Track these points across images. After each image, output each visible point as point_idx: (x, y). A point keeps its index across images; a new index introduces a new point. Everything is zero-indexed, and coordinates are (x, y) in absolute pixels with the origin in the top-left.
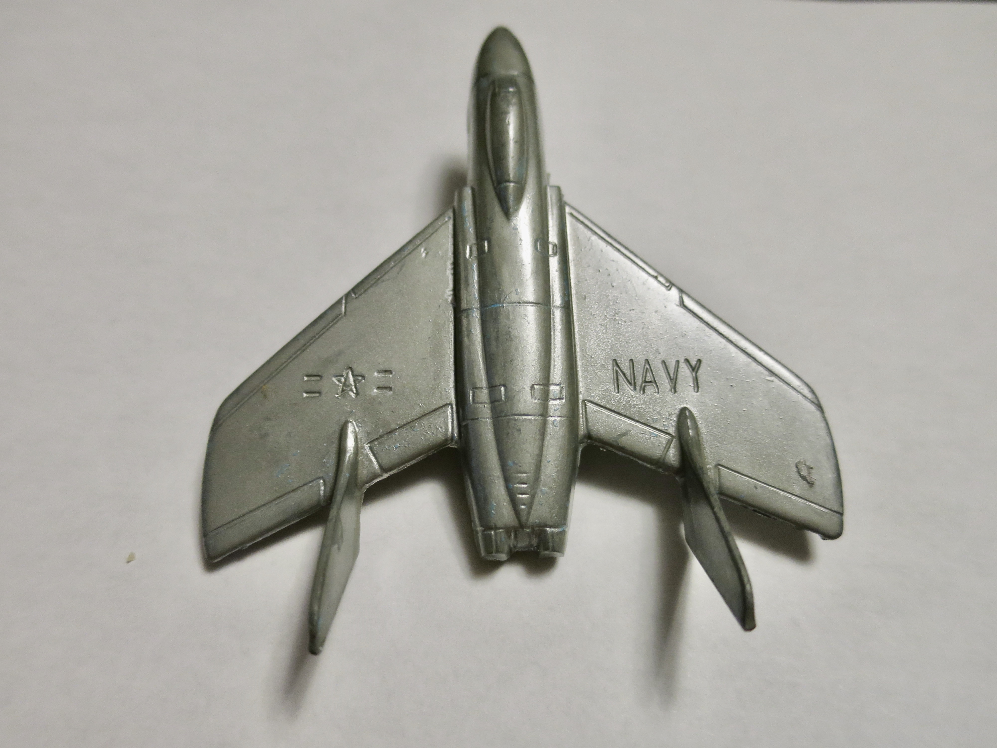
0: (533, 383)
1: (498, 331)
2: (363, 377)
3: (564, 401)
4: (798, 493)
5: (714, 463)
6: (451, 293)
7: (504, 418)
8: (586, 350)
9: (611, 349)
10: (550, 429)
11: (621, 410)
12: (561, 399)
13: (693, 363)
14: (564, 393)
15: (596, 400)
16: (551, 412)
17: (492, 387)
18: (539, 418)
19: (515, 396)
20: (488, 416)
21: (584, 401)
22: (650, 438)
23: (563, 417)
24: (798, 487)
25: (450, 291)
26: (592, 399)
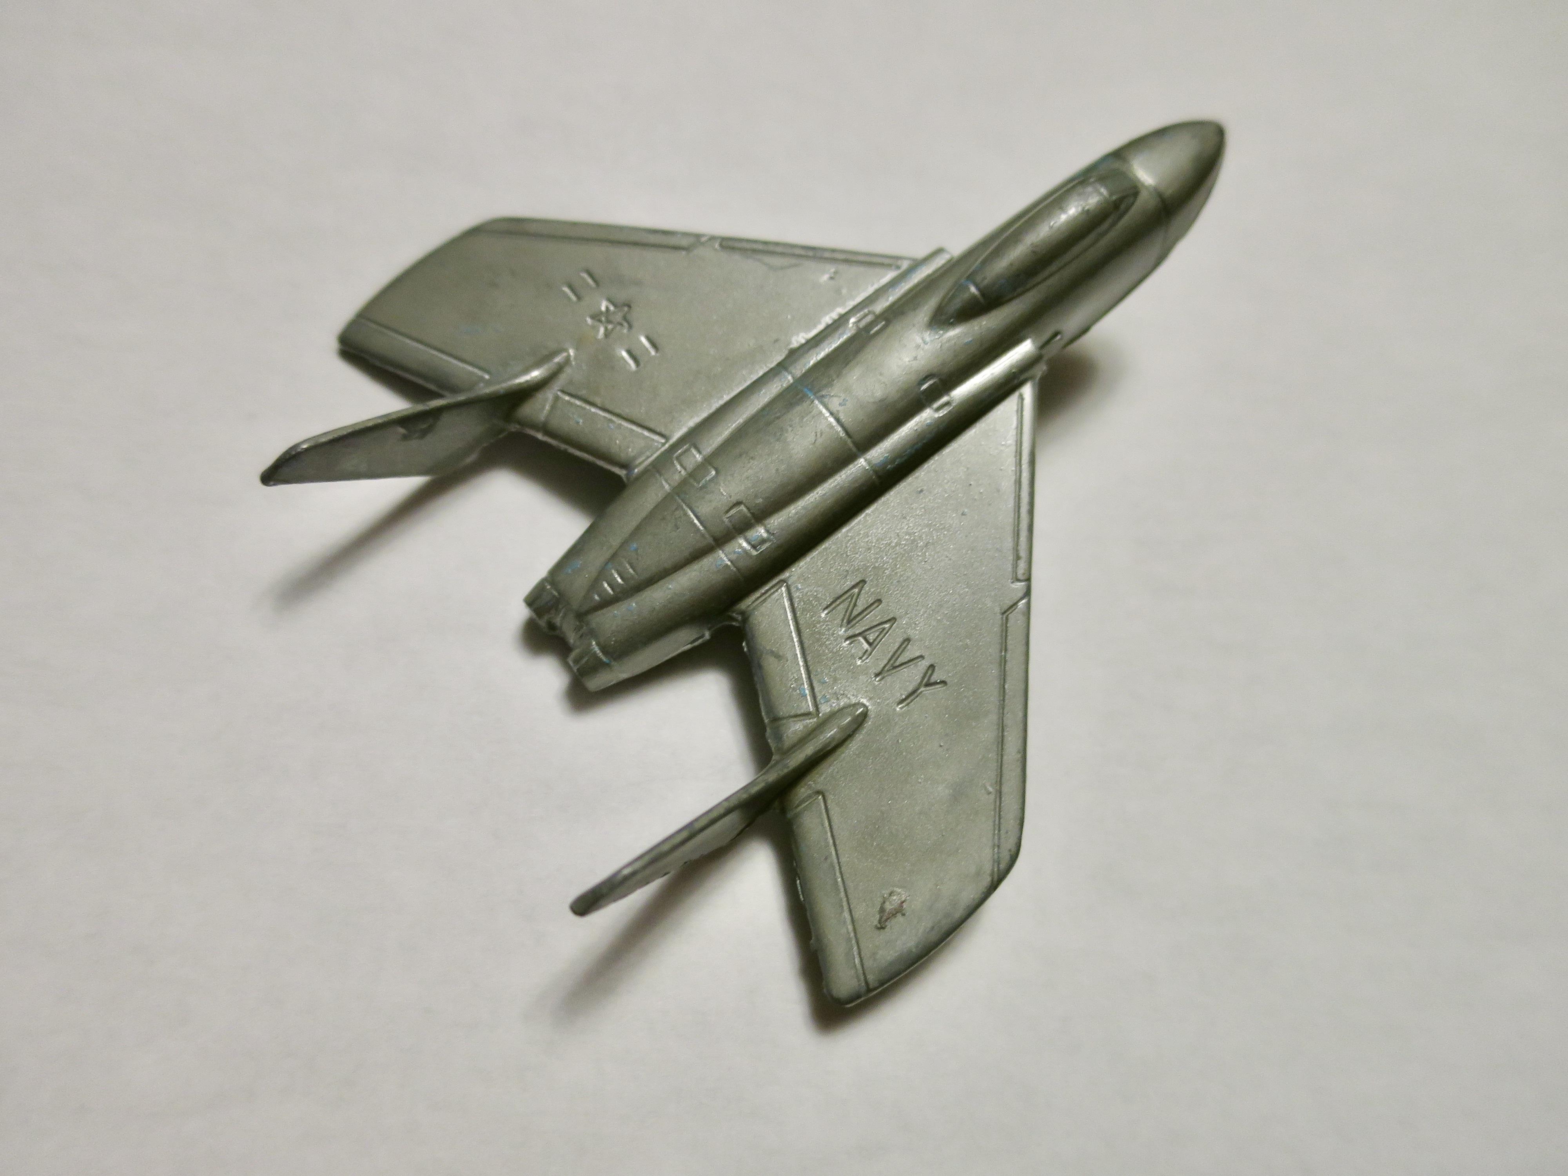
0: (744, 501)
1: (778, 418)
2: (630, 326)
3: (755, 553)
4: (856, 915)
5: (819, 787)
6: (803, 341)
7: (680, 501)
8: (851, 539)
9: (875, 568)
10: (707, 562)
11: (806, 632)
12: (754, 547)
13: (936, 677)
14: (764, 547)
15: (796, 595)
16: (729, 548)
17: (709, 461)
18: (710, 540)
19: (713, 492)
20: (672, 483)
21: (784, 581)
22: (794, 689)
23: (735, 567)
24: (867, 913)
25: (803, 338)
26: (793, 590)
